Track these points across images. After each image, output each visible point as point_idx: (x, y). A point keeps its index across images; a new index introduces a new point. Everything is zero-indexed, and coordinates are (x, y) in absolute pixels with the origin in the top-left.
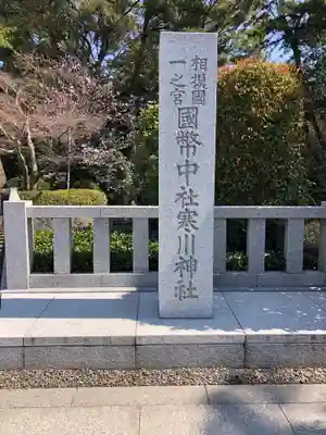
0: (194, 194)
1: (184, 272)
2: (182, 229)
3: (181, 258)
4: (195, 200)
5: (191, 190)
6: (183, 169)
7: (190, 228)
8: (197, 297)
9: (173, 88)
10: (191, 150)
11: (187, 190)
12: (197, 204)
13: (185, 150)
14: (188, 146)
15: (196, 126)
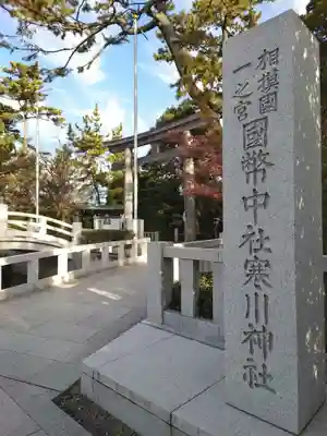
0: (265, 235)
1: (255, 347)
2: (251, 285)
3: (250, 325)
4: (266, 245)
5: (261, 231)
6: (250, 202)
7: (261, 284)
8: (273, 391)
9: (236, 102)
10: (260, 175)
11: (256, 229)
12: (269, 250)
13: (252, 175)
14: (255, 171)
15: (266, 142)
